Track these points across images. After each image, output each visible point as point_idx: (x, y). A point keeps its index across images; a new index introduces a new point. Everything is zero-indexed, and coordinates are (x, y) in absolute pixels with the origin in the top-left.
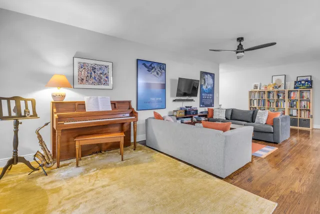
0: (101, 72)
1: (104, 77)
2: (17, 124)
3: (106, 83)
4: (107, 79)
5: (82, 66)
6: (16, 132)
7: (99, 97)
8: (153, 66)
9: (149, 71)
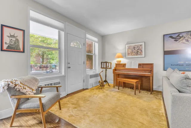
0: (138, 48)
1: (139, 51)
2: (106, 70)
3: (141, 54)
4: (141, 52)
5: (129, 48)
6: (106, 72)
7: (133, 61)
8: (181, 35)
9: (176, 41)
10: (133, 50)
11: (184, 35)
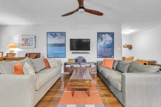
3: (32, 45)
5: (23, 39)
8: (56, 34)
9: (54, 37)
10: (26, 42)
11: (58, 34)
